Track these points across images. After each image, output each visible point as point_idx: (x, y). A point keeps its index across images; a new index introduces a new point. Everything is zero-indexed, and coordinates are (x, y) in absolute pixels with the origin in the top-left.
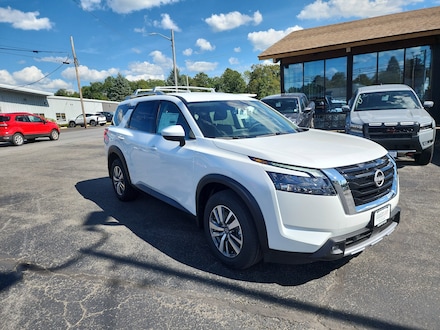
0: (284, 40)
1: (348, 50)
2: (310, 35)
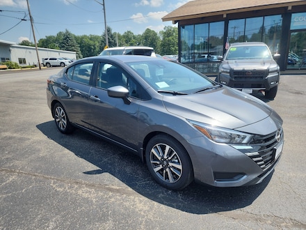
0: (182, 7)
1: (225, 16)
2: (200, 4)
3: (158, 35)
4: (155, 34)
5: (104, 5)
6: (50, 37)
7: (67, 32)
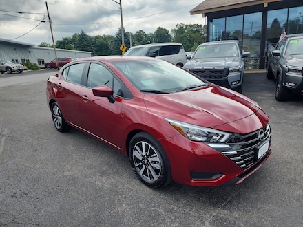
3: (170, 33)
4: (167, 32)
5: (120, 4)
6: (66, 39)
7: (83, 33)
